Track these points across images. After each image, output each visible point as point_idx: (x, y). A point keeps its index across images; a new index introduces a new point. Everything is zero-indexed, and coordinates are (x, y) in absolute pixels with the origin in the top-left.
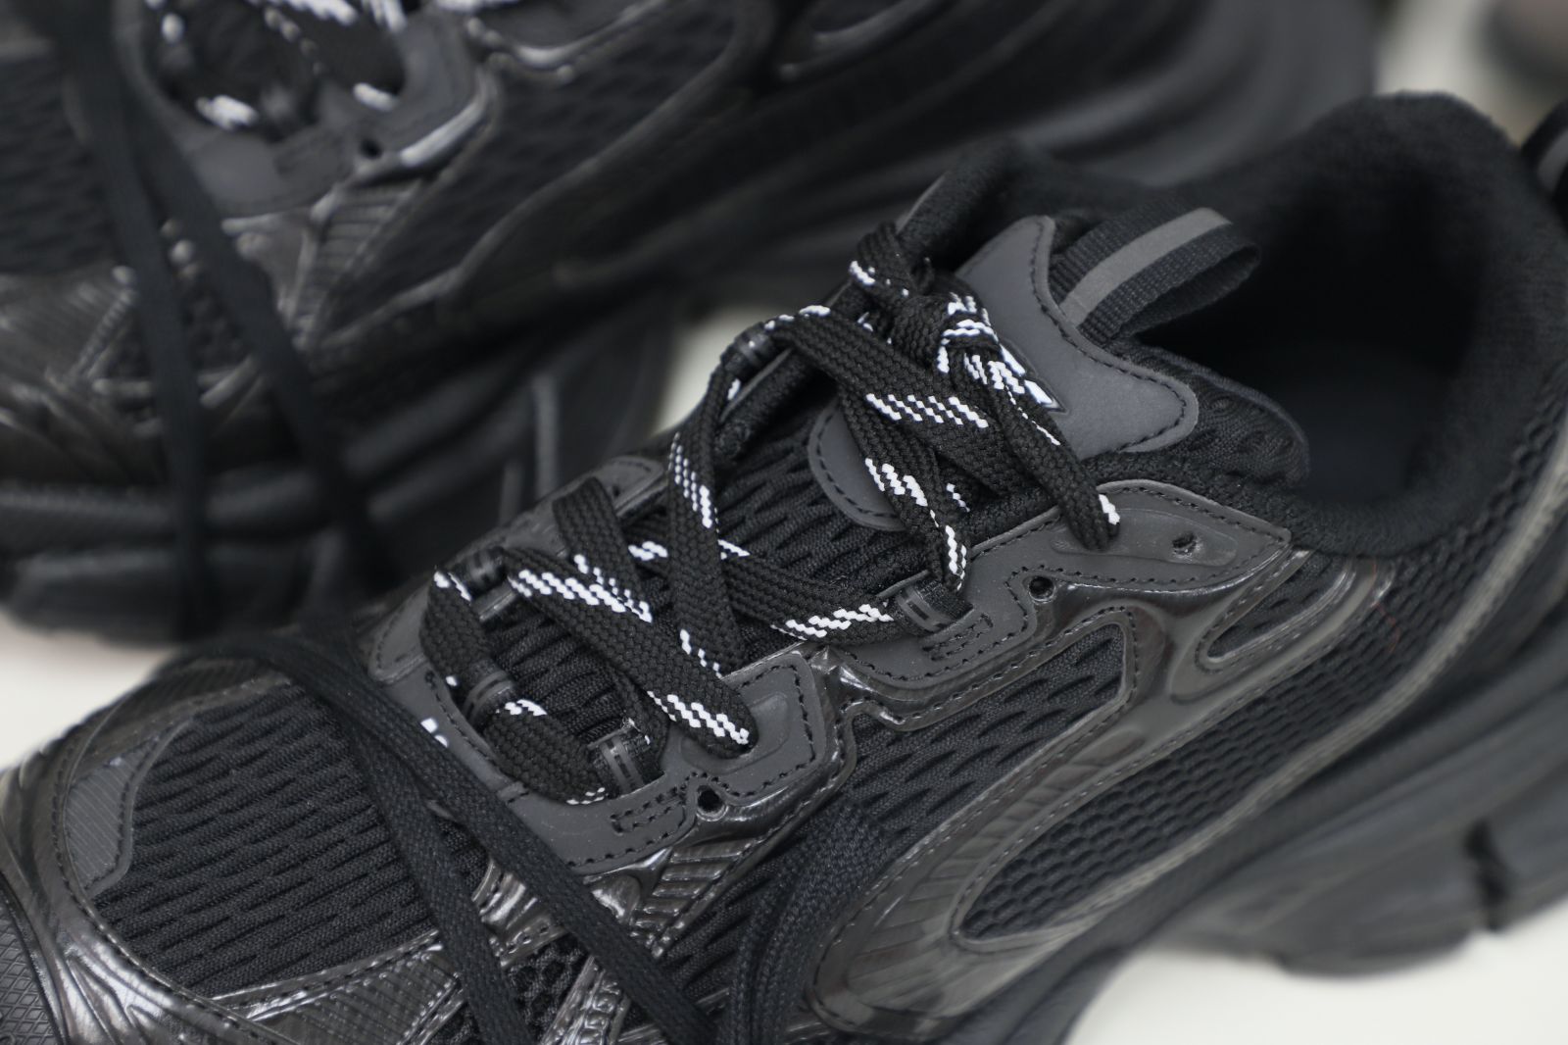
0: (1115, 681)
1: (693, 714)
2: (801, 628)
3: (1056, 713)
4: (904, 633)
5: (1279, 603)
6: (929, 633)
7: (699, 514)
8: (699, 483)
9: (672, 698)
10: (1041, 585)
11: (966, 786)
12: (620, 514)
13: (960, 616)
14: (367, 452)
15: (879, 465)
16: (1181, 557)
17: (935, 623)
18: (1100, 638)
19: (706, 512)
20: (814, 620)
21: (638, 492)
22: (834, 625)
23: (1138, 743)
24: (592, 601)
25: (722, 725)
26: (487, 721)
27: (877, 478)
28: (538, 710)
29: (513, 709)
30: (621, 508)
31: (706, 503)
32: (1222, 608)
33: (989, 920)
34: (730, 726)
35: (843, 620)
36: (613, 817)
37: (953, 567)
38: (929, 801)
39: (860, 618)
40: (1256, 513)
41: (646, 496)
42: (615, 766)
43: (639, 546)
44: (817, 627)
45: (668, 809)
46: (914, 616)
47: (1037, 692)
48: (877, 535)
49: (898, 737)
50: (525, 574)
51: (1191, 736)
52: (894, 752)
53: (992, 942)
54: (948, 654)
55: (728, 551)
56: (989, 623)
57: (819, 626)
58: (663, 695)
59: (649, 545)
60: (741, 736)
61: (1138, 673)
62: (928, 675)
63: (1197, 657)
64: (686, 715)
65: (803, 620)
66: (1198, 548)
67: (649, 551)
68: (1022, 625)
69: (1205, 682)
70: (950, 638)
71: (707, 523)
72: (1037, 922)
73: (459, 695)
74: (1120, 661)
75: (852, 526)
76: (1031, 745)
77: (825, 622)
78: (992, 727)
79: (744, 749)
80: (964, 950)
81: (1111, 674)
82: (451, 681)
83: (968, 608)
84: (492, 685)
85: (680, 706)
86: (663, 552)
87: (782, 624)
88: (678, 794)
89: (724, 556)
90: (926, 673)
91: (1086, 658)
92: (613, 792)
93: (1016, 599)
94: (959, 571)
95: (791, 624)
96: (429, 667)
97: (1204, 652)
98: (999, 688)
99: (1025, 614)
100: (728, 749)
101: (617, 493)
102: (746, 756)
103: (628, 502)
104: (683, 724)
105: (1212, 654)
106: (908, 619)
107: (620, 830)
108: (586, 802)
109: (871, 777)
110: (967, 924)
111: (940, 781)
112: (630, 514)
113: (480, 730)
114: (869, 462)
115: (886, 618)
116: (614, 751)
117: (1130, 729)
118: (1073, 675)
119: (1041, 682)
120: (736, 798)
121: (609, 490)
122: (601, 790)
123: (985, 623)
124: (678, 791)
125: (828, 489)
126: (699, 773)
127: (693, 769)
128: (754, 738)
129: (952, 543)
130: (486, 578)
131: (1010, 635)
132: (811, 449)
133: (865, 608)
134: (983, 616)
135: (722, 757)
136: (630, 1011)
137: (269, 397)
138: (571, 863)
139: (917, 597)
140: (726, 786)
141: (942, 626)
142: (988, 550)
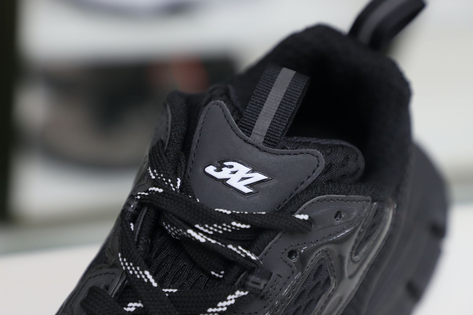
0: (328, 280)
2: (215, 310)
6: (261, 290)
7: (149, 283)
8: (143, 270)
10: (291, 254)
12: (113, 296)
13: (270, 278)
16: (338, 222)
17: (262, 285)
18: (319, 265)
19: (152, 281)
20: (220, 304)
21: (116, 284)
22: (229, 303)
23: (341, 299)
30: (112, 294)
31: (150, 277)
32: (355, 236)
35: (231, 299)
39: (236, 297)
40: (359, 194)
41: (120, 284)
43: (127, 307)
44: (222, 307)
47: (303, 296)
54: (270, 295)
55: (168, 292)
59: (130, 304)
61: (335, 273)
62: (265, 307)
63: (351, 258)
65: (215, 306)
66: (343, 216)
67: (131, 307)
68: (292, 272)
69: (356, 266)
70: (269, 289)
71: (155, 285)
74: (327, 271)
77: (225, 303)
81: (326, 277)
83: (271, 274)
86: (139, 305)
87: (205, 312)
89: (167, 295)
90: (263, 307)
91: (316, 275)
93: (286, 263)
95: (210, 310)
97: (353, 255)
98: (291, 300)
99: (291, 267)
101: (107, 288)
103: (114, 290)
105: (356, 254)
106: (254, 288)
115: (246, 293)
117: (337, 295)
118: (314, 283)
119: (304, 292)
121: (102, 287)
123: (279, 277)
131: (289, 278)
133: (238, 292)
134: (277, 275)
139: (253, 278)
141: (265, 285)
142: (270, 248)
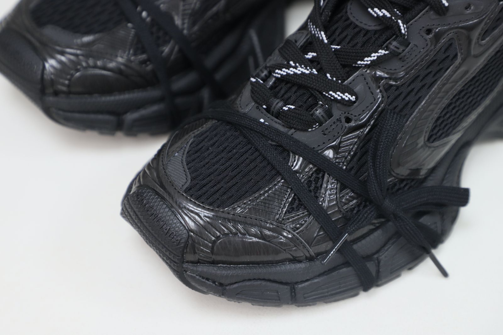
0: (456, 56)
1: (338, 95)
2: (362, 62)
3: (441, 69)
4: (393, 55)
5: (498, 19)
6: (400, 53)
7: (323, 40)
8: (320, 31)
9: (331, 93)
10: (429, 31)
11: (420, 98)
12: (299, 47)
13: (408, 46)
14: (210, 61)
15: (373, 9)
16: (468, 12)
17: (402, 50)
18: (450, 43)
19: (325, 38)
20: (366, 59)
21: (302, 39)
22: (372, 59)
23: (467, 72)
24: (299, 72)
25: (347, 96)
26: (279, 115)
27: (373, 13)
28: (293, 107)
29: (285, 108)
30: (299, 45)
31: (324, 36)
32: (482, 25)
33: (434, 137)
34: (349, 96)
35: (374, 56)
36: (322, 131)
37: (403, 31)
38: (410, 105)
39: (379, 54)
41: (305, 40)
42: (320, 116)
43: (307, 55)
44: (367, 61)
45: (337, 125)
46: (395, 49)
47: (435, 64)
48: (376, 32)
49: (398, 87)
50: (277, 71)
51: (481, 67)
52: (397, 93)
53: (436, 144)
54: (407, 58)
55: (334, 48)
56: (417, 46)
57: (367, 60)
58: (327, 92)
59: (310, 53)
60: (353, 98)
61: (463, 51)
62: (402, 67)
63: (478, 42)
64: (336, 96)
65: (362, 60)
66: (472, 8)
67: (310, 55)
68: (426, 45)
69: (482, 48)
70: (406, 54)
71: (326, 41)
72: (448, 135)
73: (268, 110)
74: (456, 49)
75: (368, 31)
76: (435, 81)
77: (369, 59)
78: (424, 78)
79: (355, 102)
80: (430, 147)
81: (454, 52)
82: (264, 107)
83: (409, 43)
84: (277, 104)
85: (334, 94)
86: (315, 54)
87: (356, 63)
88: (339, 120)
89: (333, 50)
90: (401, 66)
91: (446, 50)
92: (320, 125)
93: (423, 37)
94: (405, 32)
95: (359, 62)
96: (257, 105)
97: (480, 40)
98: (423, 66)
99: (426, 41)
100: (350, 103)
101: (296, 42)
102: (355, 104)
103: (300, 43)
104: (336, 99)
105: (482, 40)
106: (394, 50)
107: (325, 135)
108: (314, 129)
109: (392, 102)
110: (429, 140)
111: (412, 98)
112: (301, 46)
113: (277, 118)
114: (369, 10)
115: (387, 52)
116: (319, 112)
117: (463, 68)
118: (444, 56)
119: (435, 61)
120: (355, 117)
121: (294, 41)
122: (317, 124)
123: (415, 47)
124: (339, 119)
125: (357, 23)
126: (343, 112)
127: (342, 112)
128: (357, 98)
129: (401, 24)
130: (266, 75)
131: (423, 48)
132: (349, 13)
133: (380, 51)
134: (414, 45)
135: (349, 106)
136: (341, 187)
137: (180, 50)
138: (314, 148)
139: (395, 43)
140: (352, 115)
141: (403, 51)
142: (411, 25)
